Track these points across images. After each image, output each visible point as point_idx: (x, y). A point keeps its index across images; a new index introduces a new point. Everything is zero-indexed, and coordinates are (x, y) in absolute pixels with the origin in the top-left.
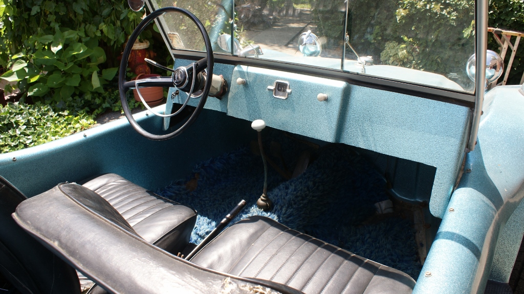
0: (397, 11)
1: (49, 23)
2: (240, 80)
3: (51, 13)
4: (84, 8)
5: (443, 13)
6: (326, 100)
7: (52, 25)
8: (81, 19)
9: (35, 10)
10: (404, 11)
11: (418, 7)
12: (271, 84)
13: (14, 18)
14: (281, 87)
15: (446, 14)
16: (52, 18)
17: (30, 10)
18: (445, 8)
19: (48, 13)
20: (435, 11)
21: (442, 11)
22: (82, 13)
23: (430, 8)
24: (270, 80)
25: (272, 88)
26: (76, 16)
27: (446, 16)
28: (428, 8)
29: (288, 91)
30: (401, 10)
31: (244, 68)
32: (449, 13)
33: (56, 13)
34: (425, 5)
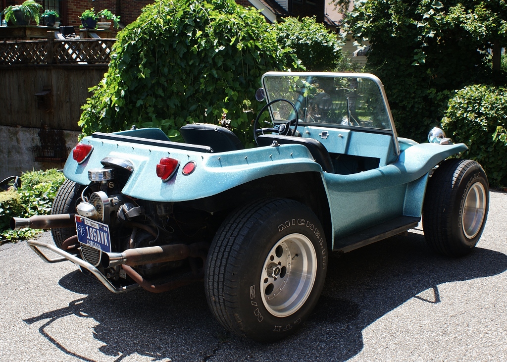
0: (443, 119)
1: (147, 113)
2: (307, 131)
3: (150, 106)
4: (176, 104)
5: (477, 120)
6: (342, 137)
7: (150, 115)
8: (172, 112)
9: (139, 103)
10: (448, 119)
11: (458, 115)
12: (321, 133)
13: (121, 108)
14: (324, 134)
15: (479, 121)
16: (151, 110)
17: (135, 103)
18: (479, 117)
19: (148, 105)
20: (470, 119)
21: (476, 119)
22: (174, 107)
23: (467, 116)
24: (320, 131)
25: (321, 134)
26: (168, 109)
27: (480, 123)
28: (465, 116)
29: (327, 135)
30: (446, 118)
31: (309, 127)
32: (481, 121)
33: (155, 106)
34: (463, 114)
